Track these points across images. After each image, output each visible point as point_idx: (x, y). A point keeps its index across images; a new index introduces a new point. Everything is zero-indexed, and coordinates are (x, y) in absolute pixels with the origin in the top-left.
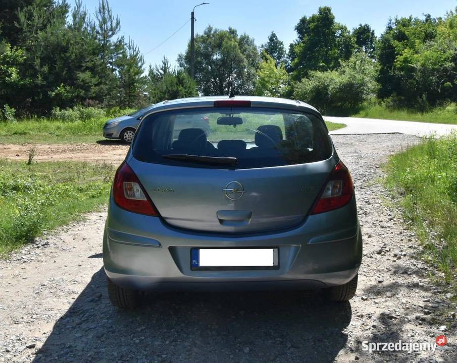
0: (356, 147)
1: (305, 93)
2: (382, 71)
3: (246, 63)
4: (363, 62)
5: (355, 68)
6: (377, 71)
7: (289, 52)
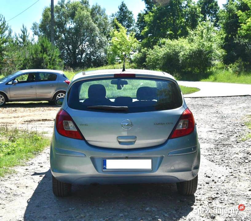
0: (216, 108)
1: (158, 60)
2: (226, 39)
3: (97, 31)
4: (209, 31)
5: (202, 37)
6: (222, 38)
7: (138, 21)
